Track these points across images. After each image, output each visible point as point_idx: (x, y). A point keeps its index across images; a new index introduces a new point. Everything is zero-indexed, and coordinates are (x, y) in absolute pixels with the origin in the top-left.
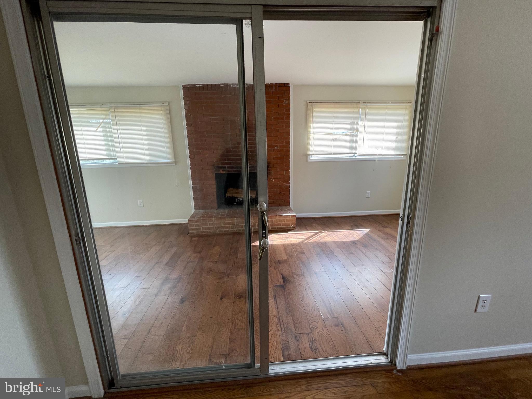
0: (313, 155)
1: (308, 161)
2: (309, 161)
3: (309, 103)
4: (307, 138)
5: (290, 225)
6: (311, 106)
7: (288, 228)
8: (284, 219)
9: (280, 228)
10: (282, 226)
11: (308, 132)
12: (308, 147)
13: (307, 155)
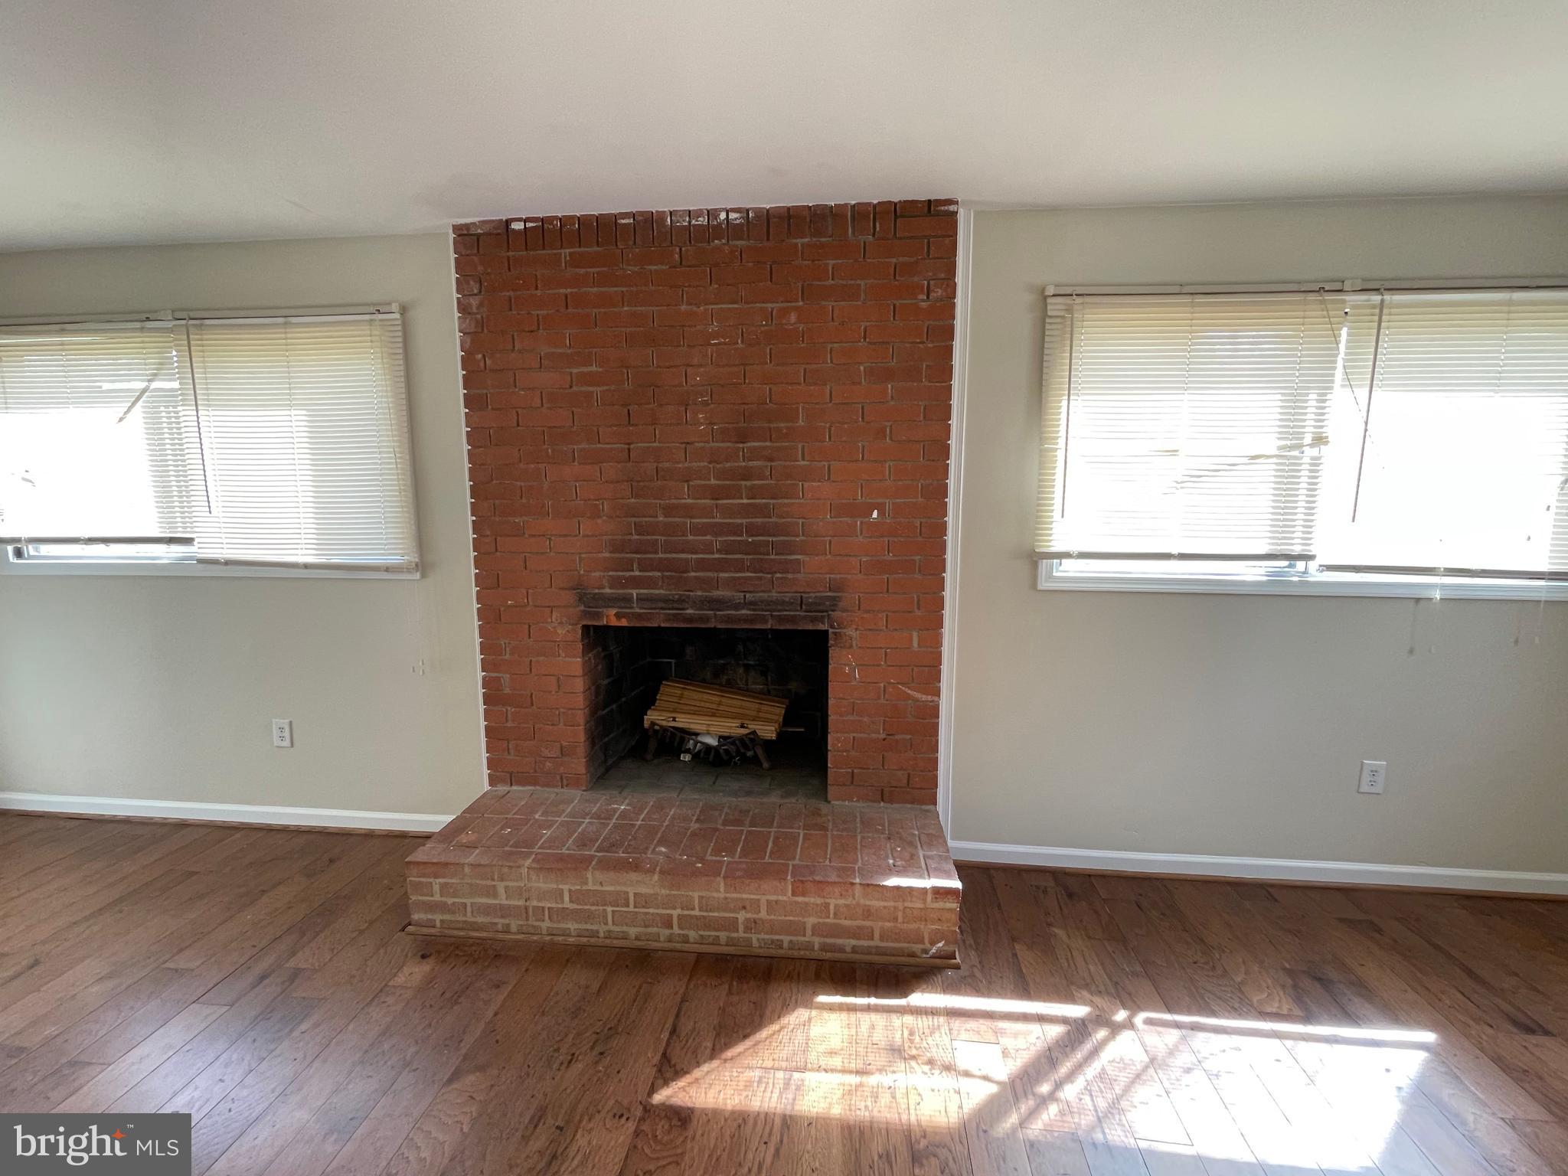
0: (1067, 555)
1: (1040, 587)
2: (1043, 585)
3: (1054, 295)
4: (1040, 474)
5: (926, 941)
6: (1061, 313)
7: (913, 955)
8: (891, 904)
9: (868, 951)
10: (882, 939)
11: (1042, 440)
12: (1041, 517)
13: (1035, 559)
